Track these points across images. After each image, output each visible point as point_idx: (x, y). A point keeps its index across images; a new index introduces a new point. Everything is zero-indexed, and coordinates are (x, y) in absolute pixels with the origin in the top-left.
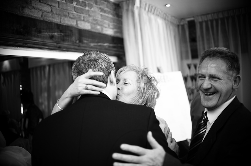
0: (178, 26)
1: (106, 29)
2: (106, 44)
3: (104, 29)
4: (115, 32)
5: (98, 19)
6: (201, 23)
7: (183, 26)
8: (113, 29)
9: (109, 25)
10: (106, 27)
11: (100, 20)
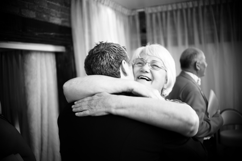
0: (129, 16)
1: (53, 18)
2: (52, 34)
3: (51, 18)
4: (63, 22)
5: (45, 7)
6: (151, 15)
7: (134, 17)
8: (60, 18)
9: (56, 14)
10: (53, 16)
11: (47, 8)
